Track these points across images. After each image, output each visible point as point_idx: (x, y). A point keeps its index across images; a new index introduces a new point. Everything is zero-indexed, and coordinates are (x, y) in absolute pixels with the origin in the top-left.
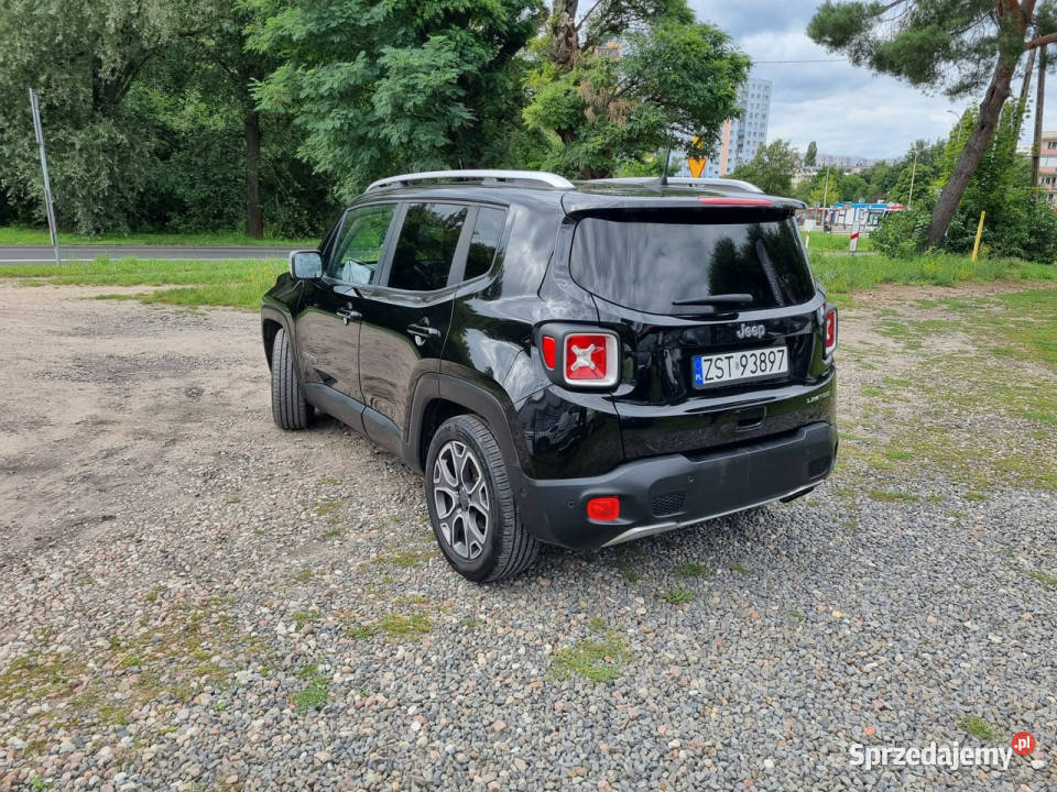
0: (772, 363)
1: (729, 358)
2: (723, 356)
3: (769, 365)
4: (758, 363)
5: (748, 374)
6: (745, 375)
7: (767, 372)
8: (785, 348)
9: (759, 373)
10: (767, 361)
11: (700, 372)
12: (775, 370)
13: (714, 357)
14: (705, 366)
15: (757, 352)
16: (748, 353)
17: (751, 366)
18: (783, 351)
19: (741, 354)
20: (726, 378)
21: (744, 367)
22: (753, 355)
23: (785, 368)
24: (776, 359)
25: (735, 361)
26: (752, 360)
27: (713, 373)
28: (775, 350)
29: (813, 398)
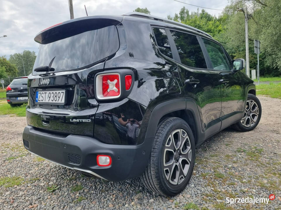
0: (59, 97)
2: (44, 92)
3: (58, 98)
4: (54, 97)
5: (51, 101)
6: (50, 102)
7: (57, 102)
8: (65, 91)
9: (54, 102)
10: (57, 96)
11: (37, 97)
12: (60, 102)
13: (41, 92)
14: (39, 94)
15: (55, 92)
16: (51, 92)
17: (52, 98)
18: (63, 92)
19: (49, 92)
20: (44, 101)
21: (50, 97)
22: (53, 93)
23: (63, 101)
24: (60, 96)
25: (47, 94)
26: (52, 95)
27: (41, 99)
28: (60, 92)
29: (74, 120)
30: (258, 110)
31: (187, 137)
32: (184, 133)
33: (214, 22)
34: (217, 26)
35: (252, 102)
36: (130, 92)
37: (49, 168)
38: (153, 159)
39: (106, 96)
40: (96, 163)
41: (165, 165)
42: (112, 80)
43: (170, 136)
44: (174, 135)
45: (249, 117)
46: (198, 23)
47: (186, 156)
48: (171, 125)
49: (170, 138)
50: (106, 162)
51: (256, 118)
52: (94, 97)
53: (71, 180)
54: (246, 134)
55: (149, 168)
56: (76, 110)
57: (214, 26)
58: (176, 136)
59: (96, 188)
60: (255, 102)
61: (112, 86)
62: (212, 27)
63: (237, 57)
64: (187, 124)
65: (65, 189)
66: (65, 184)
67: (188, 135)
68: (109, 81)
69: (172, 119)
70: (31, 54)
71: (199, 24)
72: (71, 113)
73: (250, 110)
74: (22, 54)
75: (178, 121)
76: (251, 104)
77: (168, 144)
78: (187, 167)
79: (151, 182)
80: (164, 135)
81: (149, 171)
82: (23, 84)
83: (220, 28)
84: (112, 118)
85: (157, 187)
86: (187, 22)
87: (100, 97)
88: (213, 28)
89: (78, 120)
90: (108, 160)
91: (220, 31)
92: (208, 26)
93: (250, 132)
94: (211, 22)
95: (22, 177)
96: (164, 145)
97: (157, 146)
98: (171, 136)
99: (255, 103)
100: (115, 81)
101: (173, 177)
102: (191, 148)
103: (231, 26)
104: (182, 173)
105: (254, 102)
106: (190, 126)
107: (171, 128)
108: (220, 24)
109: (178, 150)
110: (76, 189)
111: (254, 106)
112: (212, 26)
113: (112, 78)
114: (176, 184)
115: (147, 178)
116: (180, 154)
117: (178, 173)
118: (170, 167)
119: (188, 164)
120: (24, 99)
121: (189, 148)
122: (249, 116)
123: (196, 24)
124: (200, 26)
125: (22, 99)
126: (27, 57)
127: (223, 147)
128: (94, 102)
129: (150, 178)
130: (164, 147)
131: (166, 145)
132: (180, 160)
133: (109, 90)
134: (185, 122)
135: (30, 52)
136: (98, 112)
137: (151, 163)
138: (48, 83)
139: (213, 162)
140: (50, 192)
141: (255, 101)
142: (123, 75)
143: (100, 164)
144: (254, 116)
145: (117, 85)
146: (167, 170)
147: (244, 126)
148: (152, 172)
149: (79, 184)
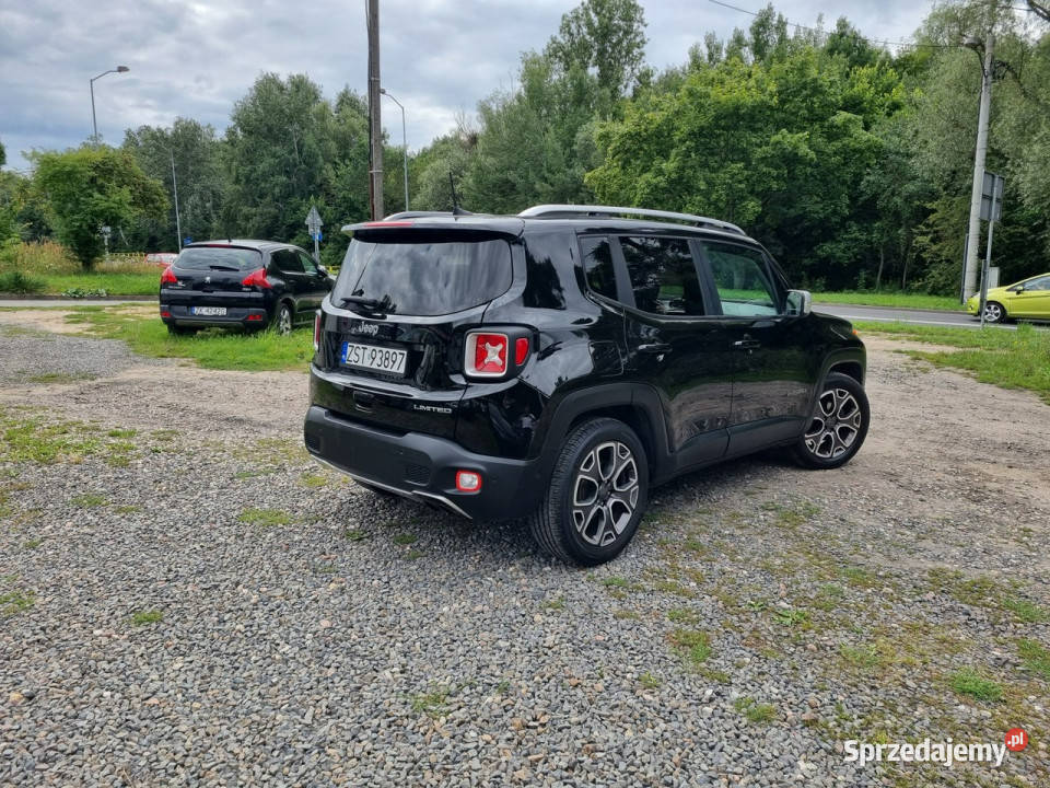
0: (394, 362)
1: (364, 349)
2: (361, 346)
3: (391, 363)
4: (383, 359)
5: (374, 366)
6: (372, 367)
7: (388, 369)
8: (405, 352)
9: (382, 368)
10: (390, 359)
11: (345, 353)
12: (394, 370)
13: (355, 345)
14: (349, 349)
15: (385, 350)
16: (378, 349)
17: (378, 361)
18: (402, 354)
19: (373, 348)
20: (359, 364)
21: (373, 359)
22: (381, 351)
23: (402, 370)
24: (397, 361)
25: (368, 352)
26: (379, 355)
27: (353, 357)
28: (398, 352)
29: (422, 407)
30: (857, 418)
31: (632, 460)
32: (623, 451)
33: (879, 69)
34: (888, 89)
35: (841, 394)
36: (522, 368)
37: (337, 502)
38: (556, 489)
39: (480, 370)
40: (454, 484)
41: (576, 504)
42: (494, 344)
43: (592, 452)
44: (601, 452)
45: (832, 434)
46: (813, 72)
47: (625, 495)
48: (595, 433)
49: (591, 457)
50: (470, 484)
51: (851, 439)
52: (461, 371)
53: (389, 526)
54: (816, 476)
55: (545, 504)
56: (423, 388)
57: (876, 86)
58: (606, 456)
59: (442, 543)
60: (851, 397)
61: (493, 354)
62: (865, 90)
63: (938, 215)
64: (633, 434)
65: (381, 540)
66: (380, 532)
67: (634, 455)
68: (488, 345)
69: (599, 420)
70: (200, 136)
71: (815, 80)
72: (416, 394)
73: (835, 414)
74: (169, 133)
75: (614, 425)
76: (839, 401)
77: (586, 466)
78: (625, 519)
79: (548, 529)
80: (579, 450)
81: (545, 511)
82: (212, 267)
83: (898, 94)
84: (488, 409)
85: (557, 540)
86: (775, 66)
87: (470, 371)
88: (868, 96)
89: (428, 408)
90: (476, 482)
91: (896, 106)
92: (852, 86)
93: (828, 471)
94: (865, 71)
95: (287, 512)
96: (577, 467)
97: (564, 468)
98: (595, 454)
99: (850, 400)
100: (500, 347)
101: (592, 530)
102: (639, 483)
103: (932, 97)
104: (610, 526)
105: (848, 397)
106: (640, 437)
107: (595, 438)
108: (900, 78)
109: (609, 481)
110: (403, 541)
111: (848, 407)
112: (867, 86)
113: (495, 341)
114: (596, 543)
115: (541, 524)
116: (613, 491)
117: (602, 525)
118: (587, 509)
119: (627, 512)
120: (213, 313)
121: (634, 481)
122: (833, 430)
123: (804, 80)
124: (821, 86)
125: (206, 314)
126: (186, 146)
127: (736, 496)
128: (460, 380)
129: (546, 523)
130: (576, 471)
131: (582, 469)
132: (611, 502)
133: (486, 361)
134: (629, 430)
135: (196, 128)
136: (466, 397)
137: (551, 496)
138: (375, 332)
139: (694, 524)
140: (353, 541)
141: (852, 393)
142: (514, 339)
143: (462, 486)
144: (844, 432)
145: (501, 355)
146: (580, 514)
147: (814, 454)
148: (551, 513)
149: (408, 534)
